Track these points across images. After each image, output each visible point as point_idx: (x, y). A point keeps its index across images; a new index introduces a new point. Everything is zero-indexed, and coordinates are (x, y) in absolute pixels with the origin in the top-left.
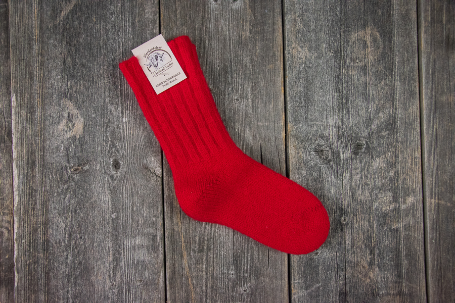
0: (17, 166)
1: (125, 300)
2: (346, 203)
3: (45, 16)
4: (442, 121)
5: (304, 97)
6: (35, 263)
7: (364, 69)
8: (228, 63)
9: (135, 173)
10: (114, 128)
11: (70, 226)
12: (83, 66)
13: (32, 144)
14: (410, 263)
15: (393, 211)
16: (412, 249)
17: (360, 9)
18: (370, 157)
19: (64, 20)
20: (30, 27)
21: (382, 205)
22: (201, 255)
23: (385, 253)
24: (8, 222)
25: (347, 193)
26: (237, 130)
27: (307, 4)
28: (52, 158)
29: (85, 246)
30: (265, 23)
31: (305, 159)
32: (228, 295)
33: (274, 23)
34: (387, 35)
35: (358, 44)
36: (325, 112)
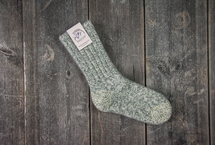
0: (26, 73)
1: (72, 133)
2: (172, 92)
3: (38, 7)
5: (154, 43)
6: (34, 116)
7: (182, 31)
8: (119, 28)
9: (77, 77)
10: (68, 57)
11: (48, 100)
12: (54, 29)
13: (32, 64)
14: (202, 119)
15: (194, 96)
16: (203, 113)
17: (180, 3)
18: (184, 71)
19: (46, 9)
20: (32, 12)
21: (189, 93)
22: (106, 114)
23: (190, 115)
24: (22, 98)
25: (173, 87)
26: (123, 58)
28: (41, 70)
29: (55, 109)
30: (136, 10)
31: (154, 71)
32: (118, 132)
33: (140, 10)
34: (193, 15)
35: (179, 19)
36: (163, 50)
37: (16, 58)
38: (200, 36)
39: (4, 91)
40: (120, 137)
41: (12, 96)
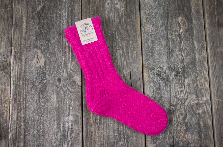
0: (12, 80)
2: (173, 100)
3: (29, 11)
4: (218, 60)
5: (151, 48)
6: (19, 127)
7: (179, 36)
8: (114, 32)
9: (68, 84)
10: (59, 62)
11: (36, 109)
12: (45, 33)
13: (20, 70)
14: (206, 130)
15: (196, 104)
16: (206, 123)
17: (176, 8)
18: (184, 77)
19: (37, 13)
20: (22, 16)
21: (190, 101)
22: (101, 126)
23: (193, 125)
25: (173, 95)
26: (118, 64)
27: (151, 6)
28: (29, 77)
29: (43, 120)
30: (131, 14)
31: (152, 78)
33: (136, 14)
34: (189, 20)
35: (176, 24)
36: (161, 56)
37: (3, 64)
38: (198, 41)
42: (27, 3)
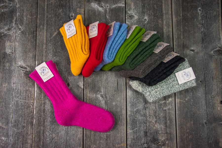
0: (36, 84)
1: (69, 131)
3: (48, 36)
6: (41, 116)
10: (68, 72)
11: (52, 104)
12: (59, 52)
14: (170, 122)
15: (164, 103)
16: (171, 117)
19: (54, 37)
20: (43, 40)
21: (160, 101)
23: (161, 118)
24: (32, 103)
39: (20, 97)
40: (106, 135)
41: (25, 101)
42: (47, 30)
